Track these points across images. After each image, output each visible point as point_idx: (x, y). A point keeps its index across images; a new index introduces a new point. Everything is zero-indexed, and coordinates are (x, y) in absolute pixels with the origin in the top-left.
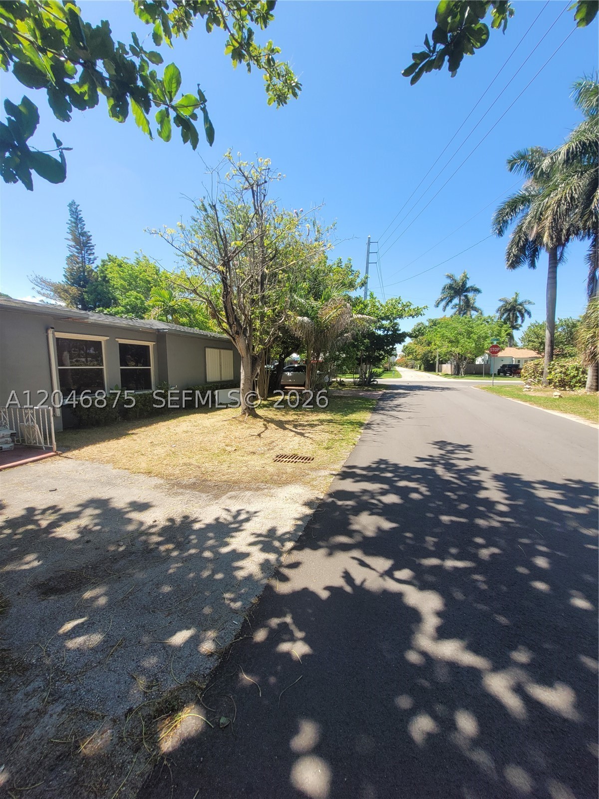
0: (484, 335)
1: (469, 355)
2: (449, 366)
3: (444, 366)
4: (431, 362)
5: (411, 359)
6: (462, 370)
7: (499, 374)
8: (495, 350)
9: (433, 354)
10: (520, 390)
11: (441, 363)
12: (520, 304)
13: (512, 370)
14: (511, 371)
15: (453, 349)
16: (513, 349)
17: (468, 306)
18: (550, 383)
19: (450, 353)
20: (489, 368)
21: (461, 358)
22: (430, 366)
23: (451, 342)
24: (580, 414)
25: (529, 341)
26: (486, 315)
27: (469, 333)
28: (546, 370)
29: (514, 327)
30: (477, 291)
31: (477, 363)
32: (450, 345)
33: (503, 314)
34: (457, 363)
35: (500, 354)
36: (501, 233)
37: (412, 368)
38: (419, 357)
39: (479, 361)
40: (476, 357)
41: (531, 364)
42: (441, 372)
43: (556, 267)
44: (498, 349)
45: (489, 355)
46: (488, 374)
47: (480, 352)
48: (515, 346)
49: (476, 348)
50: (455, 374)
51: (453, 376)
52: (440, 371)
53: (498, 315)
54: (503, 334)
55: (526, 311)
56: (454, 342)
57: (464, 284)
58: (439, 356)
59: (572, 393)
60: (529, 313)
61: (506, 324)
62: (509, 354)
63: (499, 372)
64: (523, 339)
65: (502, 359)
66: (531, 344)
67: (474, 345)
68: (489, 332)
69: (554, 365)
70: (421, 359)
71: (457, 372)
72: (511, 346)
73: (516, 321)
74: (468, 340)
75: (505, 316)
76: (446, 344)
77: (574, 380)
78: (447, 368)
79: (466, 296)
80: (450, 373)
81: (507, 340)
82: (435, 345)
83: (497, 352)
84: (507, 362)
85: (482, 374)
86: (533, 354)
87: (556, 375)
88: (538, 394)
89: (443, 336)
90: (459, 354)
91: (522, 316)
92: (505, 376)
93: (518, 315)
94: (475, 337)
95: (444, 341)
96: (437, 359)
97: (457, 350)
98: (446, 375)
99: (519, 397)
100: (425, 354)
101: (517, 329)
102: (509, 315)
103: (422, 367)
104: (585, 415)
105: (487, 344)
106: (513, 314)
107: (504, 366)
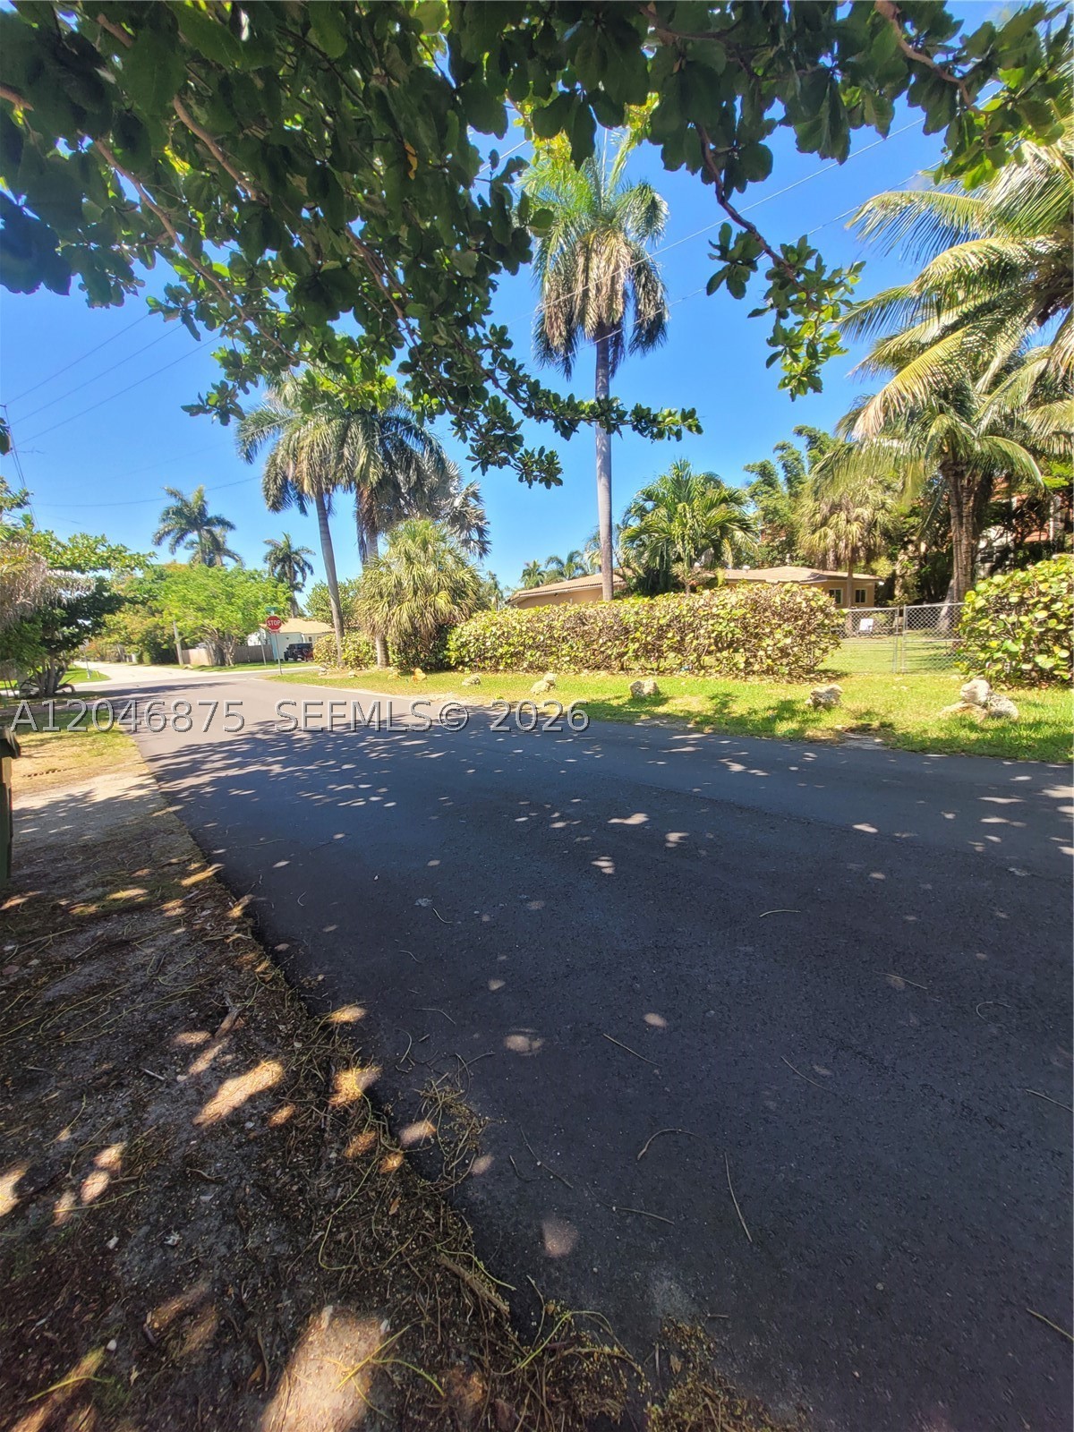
0: (253, 599)
1: (236, 631)
2: (203, 651)
3: (192, 652)
4: (165, 647)
5: (115, 643)
6: (228, 656)
7: (287, 659)
8: (274, 624)
9: (166, 631)
10: (316, 674)
11: (185, 647)
12: (296, 553)
13: (301, 652)
14: (302, 654)
15: (207, 621)
16: (299, 621)
17: (215, 549)
18: (346, 664)
19: (203, 629)
20: (271, 651)
21: (222, 638)
22: (164, 656)
23: (200, 609)
24: (368, 688)
25: (318, 609)
26: (249, 567)
27: (230, 596)
28: (340, 648)
29: (295, 587)
30: (227, 525)
31: (250, 644)
32: (200, 614)
33: (275, 566)
34: (217, 646)
35: (283, 629)
36: (249, 458)
37: (119, 660)
38: (136, 638)
39: (253, 640)
40: (247, 634)
41: (323, 640)
42: (189, 663)
43: (326, 519)
44: (278, 622)
45: (267, 631)
46: (271, 661)
47: (253, 626)
48: (302, 615)
49: (244, 620)
50: (217, 665)
51: (216, 668)
52: (187, 661)
53: (267, 566)
54: (282, 598)
55: (306, 563)
56: (206, 610)
57: (202, 512)
58: (180, 634)
59: (367, 671)
60: (310, 567)
61: (283, 581)
62: (295, 629)
63: (287, 657)
64: (309, 607)
65: (287, 636)
66: (321, 613)
67: (240, 616)
68: (261, 594)
69: (346, 641)
70: (142, 641)
71: (220, 661)
72: (295, 617)
73: (295, 579)
74: (230, 607)
75: (279, 568)
76: (191, 612)
77: (367, 657)
78: (199, 655)
79: (209, 532)
80: (207, 664)
81: (288, 607)
82: (170, 614)
83: (278, 627)
84: (295, 641)
85: (262, 661)
86: (326, 627)
87: (350, 653)
88: (334, 677)
89: (184, 599)
90: (218, 629)
91: (303, 570)
92: (296, 661)
93: (296, 568)
94: (240, 602)
95: (186, 608)
96: (178, 639)
97: (214, 624)
98: (202, 668)
99: (314, 682)
100: (149, 633)
101: (300, 590)
102: (283, 567)
103: (146, 657)
104: (372, 687)
105: (260, 614)
106: (290, 567)
107: (292, 647)
